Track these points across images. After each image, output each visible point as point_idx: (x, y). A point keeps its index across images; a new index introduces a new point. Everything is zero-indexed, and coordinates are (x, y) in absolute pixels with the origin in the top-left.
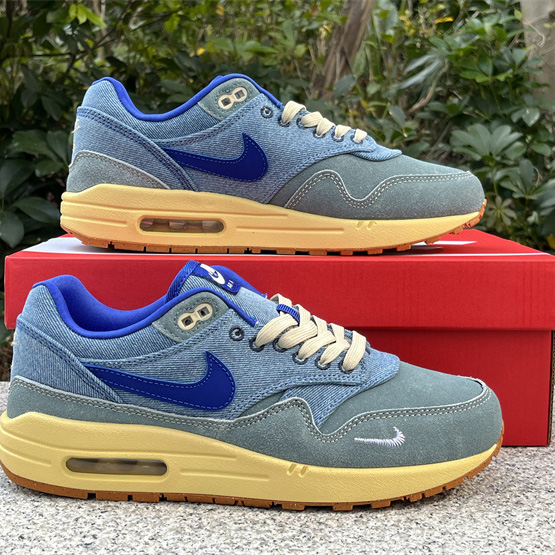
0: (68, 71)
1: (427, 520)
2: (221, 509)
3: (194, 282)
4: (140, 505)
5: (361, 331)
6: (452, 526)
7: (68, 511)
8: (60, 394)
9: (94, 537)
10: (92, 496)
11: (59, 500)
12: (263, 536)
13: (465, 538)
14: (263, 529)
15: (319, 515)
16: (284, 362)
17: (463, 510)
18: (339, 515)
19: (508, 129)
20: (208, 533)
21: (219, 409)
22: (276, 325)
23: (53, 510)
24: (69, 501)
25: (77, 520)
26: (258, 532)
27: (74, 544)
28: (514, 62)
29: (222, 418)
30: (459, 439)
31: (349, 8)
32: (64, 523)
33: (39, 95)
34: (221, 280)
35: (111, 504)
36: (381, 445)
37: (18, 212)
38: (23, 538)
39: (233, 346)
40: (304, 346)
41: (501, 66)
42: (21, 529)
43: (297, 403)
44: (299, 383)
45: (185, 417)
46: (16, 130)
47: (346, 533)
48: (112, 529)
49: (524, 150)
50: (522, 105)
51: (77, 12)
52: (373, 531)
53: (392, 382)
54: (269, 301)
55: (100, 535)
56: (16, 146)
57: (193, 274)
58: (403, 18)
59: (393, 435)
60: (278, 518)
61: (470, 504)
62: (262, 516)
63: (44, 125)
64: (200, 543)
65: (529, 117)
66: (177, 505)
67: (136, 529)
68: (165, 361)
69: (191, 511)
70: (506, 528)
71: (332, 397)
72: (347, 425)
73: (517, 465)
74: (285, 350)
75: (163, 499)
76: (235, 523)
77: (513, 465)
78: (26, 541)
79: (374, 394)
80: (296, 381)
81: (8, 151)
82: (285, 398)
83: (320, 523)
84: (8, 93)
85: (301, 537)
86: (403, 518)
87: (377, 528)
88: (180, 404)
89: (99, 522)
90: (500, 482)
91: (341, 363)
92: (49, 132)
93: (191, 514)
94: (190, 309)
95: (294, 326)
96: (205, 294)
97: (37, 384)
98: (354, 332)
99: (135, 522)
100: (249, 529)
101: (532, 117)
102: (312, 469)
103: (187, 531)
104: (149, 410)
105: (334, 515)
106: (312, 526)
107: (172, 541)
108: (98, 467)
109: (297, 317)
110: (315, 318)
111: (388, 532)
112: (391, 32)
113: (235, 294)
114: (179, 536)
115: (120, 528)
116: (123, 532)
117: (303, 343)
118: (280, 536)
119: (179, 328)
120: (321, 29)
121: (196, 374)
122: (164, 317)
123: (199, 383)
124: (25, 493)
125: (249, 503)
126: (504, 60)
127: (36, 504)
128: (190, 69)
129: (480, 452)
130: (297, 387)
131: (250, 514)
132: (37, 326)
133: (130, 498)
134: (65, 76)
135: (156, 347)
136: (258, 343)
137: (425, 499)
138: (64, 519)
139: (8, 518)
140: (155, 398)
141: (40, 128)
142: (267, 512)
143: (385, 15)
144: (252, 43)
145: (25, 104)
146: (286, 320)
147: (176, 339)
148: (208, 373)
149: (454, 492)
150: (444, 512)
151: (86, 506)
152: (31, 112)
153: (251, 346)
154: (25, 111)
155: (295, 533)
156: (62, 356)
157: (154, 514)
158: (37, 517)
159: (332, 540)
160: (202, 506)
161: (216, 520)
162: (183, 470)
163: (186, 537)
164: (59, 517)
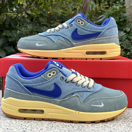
0: (17, 16)
1: (109, 126)
2: (57, 122)
3: (51, 65)
4: (37, 121)
5: (92, 78)
6: (116, 127)
7: (19, 122)
8: (17, 93)
9: (26, 129)
10: (25, 119)
11: (17, 119)
12: (68, 129)
13: (119, 130)
14: (68, 127)
15: (82, 124)
16: (74, 86)
17: (118, 123)
18: (87, 124)
19: (123, 32)
20: (55, 128)
21: (57, 97)
22: (72, 77)
23: (15, 122)
24: (19, 120)
25: (21, 125)
26: (67, 128)
27: (21, 131)
28: (124, 16)
29: (58, 99)
30: (117, 105)
31: (84, 3)
32: (18, 125)
33: (10, 22)
34: (58, 65)
35: (30, 121)
36: (98, 107)
37: (5, 50)
38: (8, 129)
39: (61, 82)
40: (79, 82)
41: (121, 17)
42: (7, 127)
43: (77, 96)
44: (77, 91)
45: (49, 99)
46: (4, 30)
47: (89, 129)
48: (30, 127)
49: (126, 37)
50: (126, 27)
51: (20, 2)
52: (96, 128)
53: (100, 91)
54: (70, 71)
55: (27, 128)
56: (4, 34)
57: (51, 63)
58: (97, 6)
59: (101, 104)
60: (72, 125)
61: (119, 122)
62: (68, 124)
63: (11, 29)
64: (53, 131)
65: (127, 29)
66: (46, 121)
67: (36, 127)
68: (44, 85)
69: (50, 123)
70: (129, 128)
71: (86, 95)
72: (90, 102)
73: (130, 112)
74: (74, 83)
75: (43, 119)
76: (61, 126)
77: (129, 112)
78: (9, 130)
79: (96, 94)
80: (77, 90)
81: (2, 35)
82: (74, 95)
83: (83, 126)
84: (2, 21)
85: (78, 130)
86: (103, 125)
87: (97, 128)
88: (48, 96)
89: (27, 125)
90: (126, 116)
91: (88, 86)
92: (12, 31)
93: (50, 124)
94: (50, 72)
95: (76, 77)
96: (54, 68)
97: (12, 90)
98: (91, 79)
99: (36, 125)
100: (65, 127)
101: (128, 30)
102: (81, 112)
103: (49, 128)
104: (40, 97)
105: (86, 124)
106: (81, 127)
107: (46, 130)
108: (27, 111)
109: (77, 75)
110: (81, 75)
111: (100, 129)
112: (94, 9)
113: (62, 68)
114: (47, 129)
115: (32, 127)
116: (33, 128)
117: (78, 81)
118: (73, 129)
119: (48, 77)
120: (77, 8)
121: (52, 88)
122: (44, 74)
123: (53, 91)
124: (8, 118)
125: (64, 121)
126: (122, 16)
127: (11, 120)
128: (46, 17)
129: (122, 109)
130: (77, 92)
131: (65, 124)
132: (12, 76)
133: (35, 119)
134: (16, 17)
135: (42, 81)
136: (67, 81)
137: (108, 120)
138: (18, 124)
139: (4, 124)
140: (41, 94)
141: (10, 30)
142: (69, 123)
143: (92, 5)
144: (61, 11)
145: (6, 24)
146: (74, 75)
147: (47, 79)
148: (55, 88)
149: (115, 119)
150: (113, 124)
151: (23, 121)
152: (8, 26)
153: (66, 81)
154: (6, 26)
155: (76, 128)
156: (18, 83)
157: (41, 123)
158: (11, 124)
159: (86, 130)
160: (53, 121)
161: (56, 125)
162: (48, 112)
163: (49, 129)
164: (17, 124)
